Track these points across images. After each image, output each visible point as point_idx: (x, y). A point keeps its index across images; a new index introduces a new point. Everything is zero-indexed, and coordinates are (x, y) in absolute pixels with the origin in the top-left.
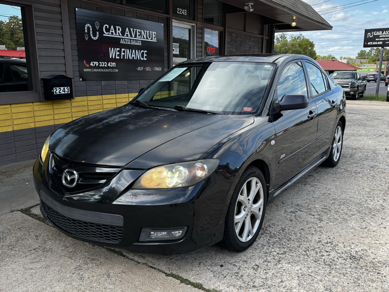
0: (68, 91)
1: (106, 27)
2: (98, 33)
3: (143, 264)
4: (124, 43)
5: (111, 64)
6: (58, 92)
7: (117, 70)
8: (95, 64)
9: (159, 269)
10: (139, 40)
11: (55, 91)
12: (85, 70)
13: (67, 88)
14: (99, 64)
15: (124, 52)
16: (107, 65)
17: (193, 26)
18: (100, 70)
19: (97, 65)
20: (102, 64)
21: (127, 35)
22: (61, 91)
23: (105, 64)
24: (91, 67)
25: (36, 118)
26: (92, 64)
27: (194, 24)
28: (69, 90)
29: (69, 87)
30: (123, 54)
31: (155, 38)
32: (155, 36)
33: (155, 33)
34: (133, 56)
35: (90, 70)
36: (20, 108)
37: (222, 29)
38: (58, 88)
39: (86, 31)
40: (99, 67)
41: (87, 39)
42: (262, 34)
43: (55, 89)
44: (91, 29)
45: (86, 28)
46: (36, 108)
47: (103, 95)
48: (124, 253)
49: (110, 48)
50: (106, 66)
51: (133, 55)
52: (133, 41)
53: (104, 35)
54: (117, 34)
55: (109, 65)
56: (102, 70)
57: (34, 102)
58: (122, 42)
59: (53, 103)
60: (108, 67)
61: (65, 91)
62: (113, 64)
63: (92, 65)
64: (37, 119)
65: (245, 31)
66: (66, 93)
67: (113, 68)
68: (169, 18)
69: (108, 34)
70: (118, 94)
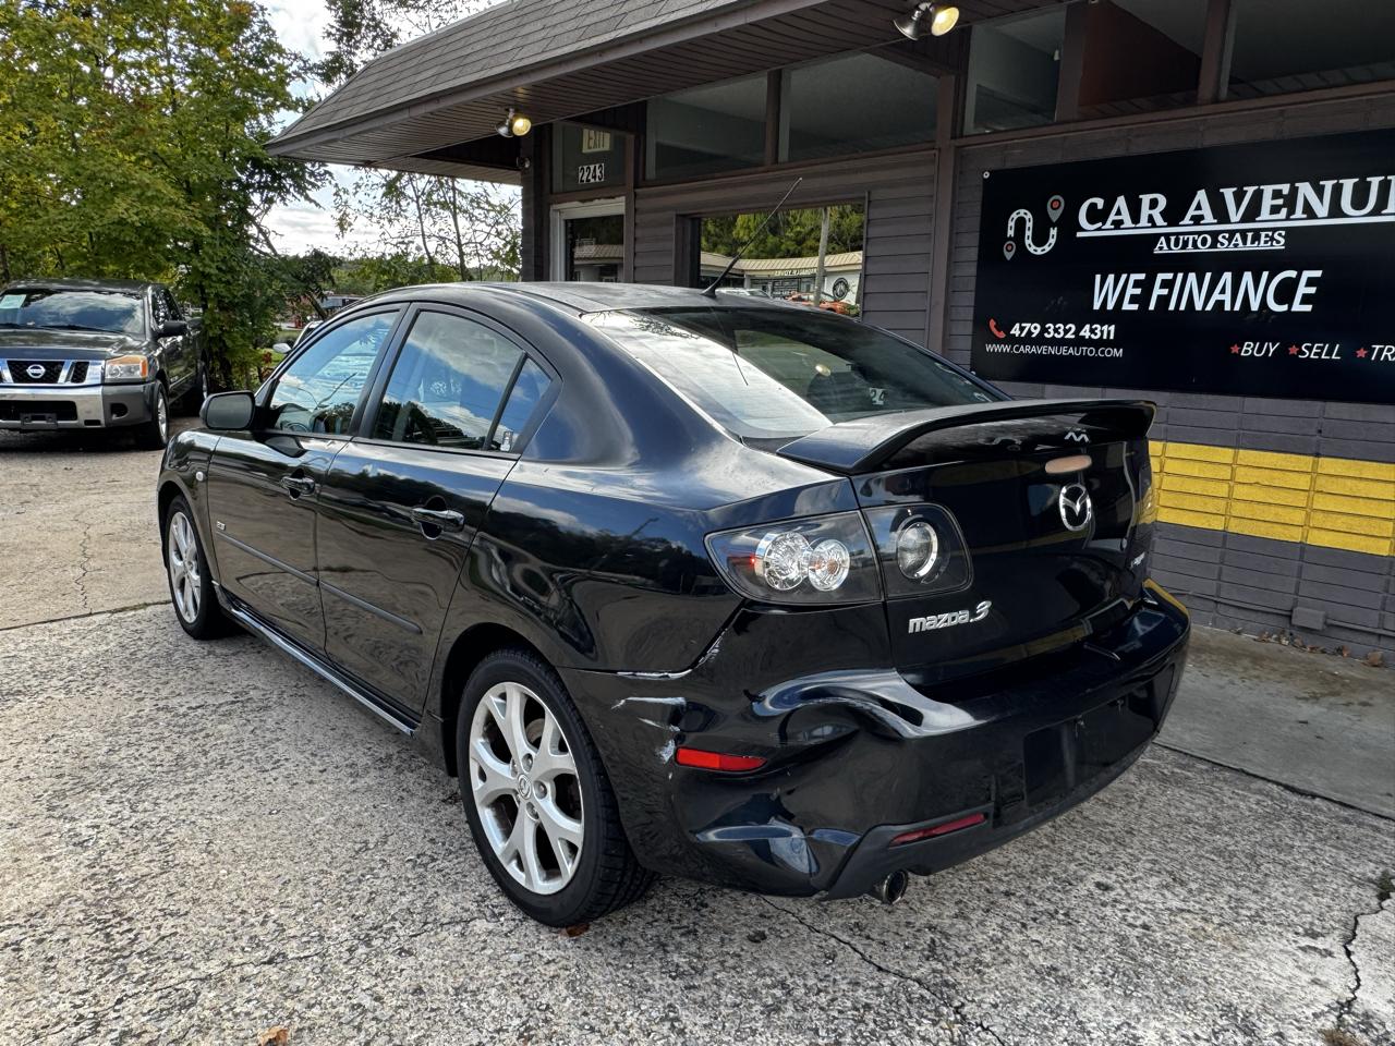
1: (1093, 206)
2: (1054, 232)
4: (1176, 250)
5: (1092, 331)
7: (1118, 353)
8: (1030, 333)
10: (1274, 230)
12: (989, 348)
14: (1044, 330)
15: (1168, 284)
16: (1077, 333)
18: (1043, 350)
19: (1036, 333)
20: (1056, 330)
21: (1197, 220)
23: (1066, 332)
24: (1011, 340)
26: (1015, 331)
30: (1158, 291)
34: (1216, 296)
35: (1007, 348)
39: (1011, 233)
40: (1040, 340)
41: (1009, 256)
44: (1029, 225)
45: (1011, 224)
49: (1098, 277)
50: (1070, 336)
51: (1223, 291)
52: (1230, 240)
53: (1079, 234)
54: (1144, 221)
55: (1085, 332)
56: (1053, 351)
58: (1163, 248)
60: (1079, 341)
62: (1102, 332)
63: (1017, 333)
67: (1100, 343)
69: (1099, 229)
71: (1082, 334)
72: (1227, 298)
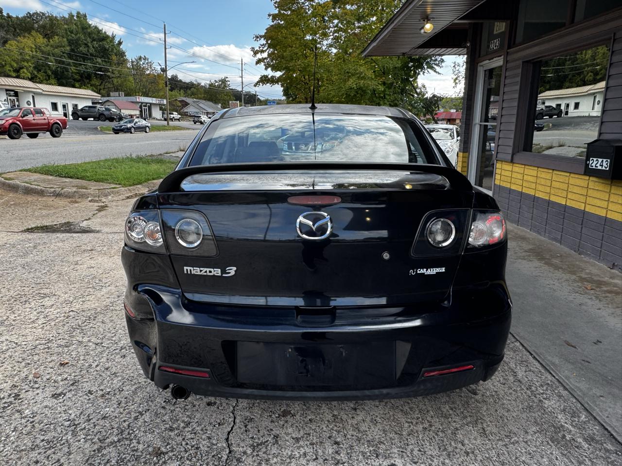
0: (606, 166)
6: (594, 165)
11: (591, 162)
13: (606, 162)
22: (598, 165)
25: (588, 198)
29: (609, 160)
36: (577, 180)
38: (595, 159)
46: (591, 185)
61: (602, 166)
66: (604, 168)
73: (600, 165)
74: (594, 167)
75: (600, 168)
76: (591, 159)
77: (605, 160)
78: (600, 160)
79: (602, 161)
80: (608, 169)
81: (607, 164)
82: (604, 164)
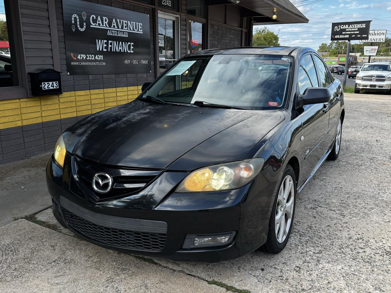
0: (56, 86)
1: (93, 17)
2: (85, 24)
3: (179, 271)
4: (111, 34)
5: (98, 57)
6: (46, 87)
7: (104, 64)
8: (83, 58)
9: (198, 277)
10: (126, 32)
11: (43, 86)
12: (72, 63)
13: (55, 83)
14: (87, 57)
15: (111, 44)
17: (177, 18)
18: (87, 64)
19: (85, 57)
20: (90, 57)
21: (114, 26)
22: (50, 86)
23: (92, 57)
24: (78, 60)
25: (23, 115)
27: (178, 16)
28: (58, 85)
29: (57, 82)
30: (110, 46)
31: (141, 30)
32: (141, 27)
33: (141, 24)
35: (77, 63)
36: (6, 105)
37: (204, 20)
38: (46, 83)
39: (73, 22)
40: (86, 60)
41: (74, 30)
42: (241, 27)
43: (43, 84)
44: (78, 20)
45: (73, 19)
46: (23, 105)
47: (91, 89)
48: (155, 260)
49: (97, 40)
50: (93, 59)
52: (120, 33)
53: (91, 26)
54: (104, 25)
56: (90, 64)
57: (21, 98)
58: (109, 33)
59: (40, 99)
60: (96, 61)
61: (53, 86)
62: (100, 57)
63: (80, 58)
64: (24, 117)
65: (225, 23)
66: (55, 88)
67: (100, 61)
68: (155, 9)
69: (95, 25)
70: (106, 89)
71: (96, 58)
72: (121, 48)
73: (52, 86)
74: (47, 89)
75: (52, 88)
76: (43, 83)
77: (54, 83)
78: (51, 83)
79: (53, 83)
80: (58, 88)
81: (57, 85)
82: (55, 85)
